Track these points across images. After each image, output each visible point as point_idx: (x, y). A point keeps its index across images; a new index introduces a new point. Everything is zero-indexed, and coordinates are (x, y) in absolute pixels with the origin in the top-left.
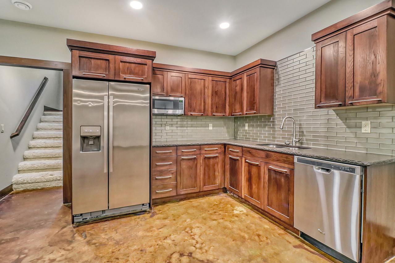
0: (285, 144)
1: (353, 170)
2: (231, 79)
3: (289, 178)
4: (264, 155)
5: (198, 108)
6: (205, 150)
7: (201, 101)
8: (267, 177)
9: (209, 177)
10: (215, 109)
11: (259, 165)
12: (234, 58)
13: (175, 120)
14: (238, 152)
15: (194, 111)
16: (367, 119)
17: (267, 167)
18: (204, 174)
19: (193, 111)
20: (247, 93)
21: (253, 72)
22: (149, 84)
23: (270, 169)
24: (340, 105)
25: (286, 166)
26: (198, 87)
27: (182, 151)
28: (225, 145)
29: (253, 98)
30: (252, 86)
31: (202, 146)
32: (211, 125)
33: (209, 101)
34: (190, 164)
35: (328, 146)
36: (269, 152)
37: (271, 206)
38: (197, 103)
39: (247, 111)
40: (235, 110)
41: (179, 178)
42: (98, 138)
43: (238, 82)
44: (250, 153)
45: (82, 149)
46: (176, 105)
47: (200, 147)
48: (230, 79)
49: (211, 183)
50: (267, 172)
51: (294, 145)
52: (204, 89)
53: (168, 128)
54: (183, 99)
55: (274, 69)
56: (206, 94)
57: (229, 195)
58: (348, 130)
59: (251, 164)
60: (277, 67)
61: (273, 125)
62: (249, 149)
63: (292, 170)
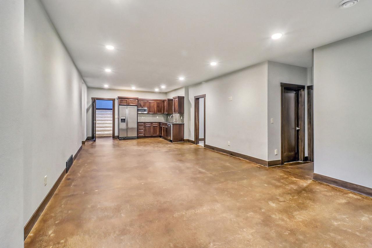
5: (152, 111)
9: (155, 132)
10: (158, 112)
13: (145, 115)
18: (153, 131)
19: (150, 112)
22: (137, 106)
26: (152, 105)
27: (146, 124)
28: (160, 123)
33: (156, 109)
34: (149, 127)
38: (152, 109)
41: (145, 132)
42: (125, 119)
45: (121, 122)
46: (145, 110)
47: (152, 123)
48: (163, 102)
49: (155, 134)
52: (154, 105)
53: (143, 117)
54: (147, 109)
56: (155, 107)
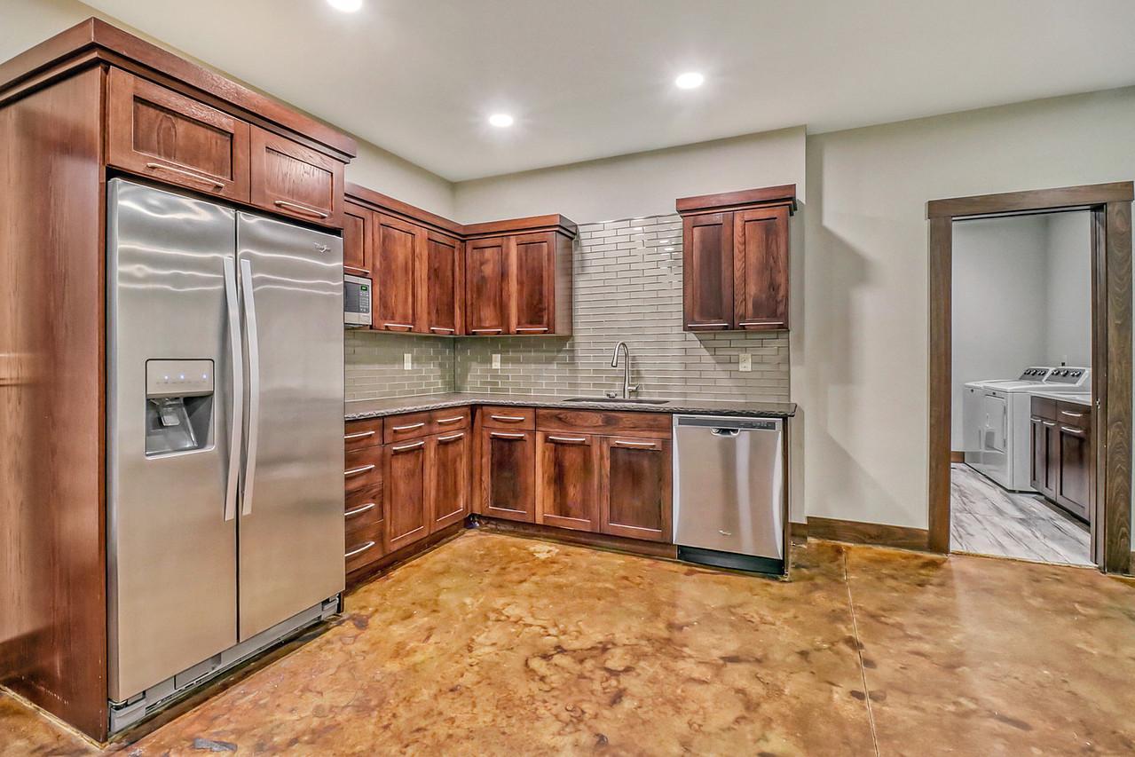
0: (608, 398)
1: (772, 426)
2: (464, 241)
3: (661, 456)
4: (600, 421)
5: (400, 310)
6: (440, 423)
7: (406, 289)
8: (607, 464)
9: (446, 494)
10: (434, 317)
11: (586, 443)
12: (454, 187)
14: (522, 421)
15: (393, 318)
16: (746, 349)
17: (608, 444)
19: (389, 318)
20: (520, 283)
21: (536, 238)
23: (616, 446)
24: (726, 328)
25: (654, 435)
26: (401, 252)
27: (395, 431)
28: (473, 408)
29: (537, 298)
30: (533, 269)
31: (433, 414)
32: (408, 357)
33: (423, 293)
34: (410, 463)
35: (685, 394)
36: (613, 414)
37: (619, 521)
38: (399, 297)
39: (519, 324)
40: (480, 320)
41: (387, 507)
43: (488, 253)
44: (560, 419)
48: (462, 241)
49: (449, 509)
50: (607, 453)
51: (627, 397)
52: (413, 261)
54: (367, 282)
55: (572, 239)
56: (417, 274)
57: (486, 531)
58: (718, 367)
59: (563, 444)
60: (579, 237)
61: (572, 358)
62: (558, 411)
63: (667, 443)
